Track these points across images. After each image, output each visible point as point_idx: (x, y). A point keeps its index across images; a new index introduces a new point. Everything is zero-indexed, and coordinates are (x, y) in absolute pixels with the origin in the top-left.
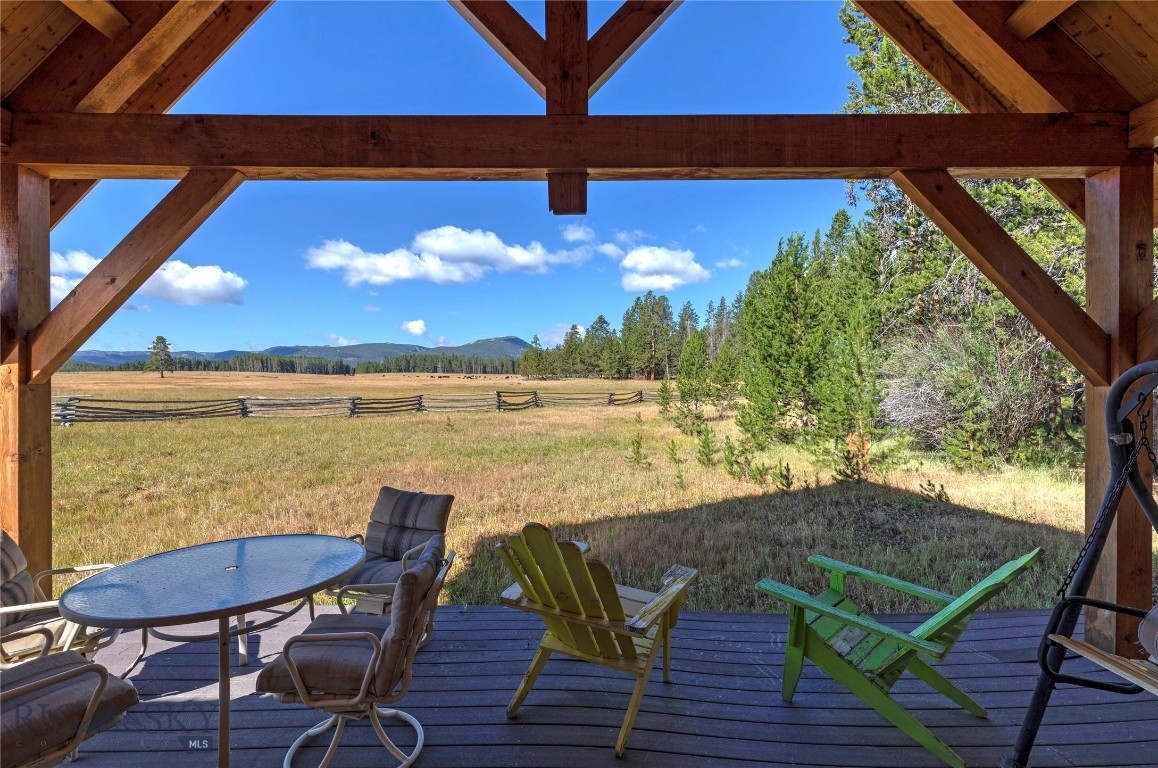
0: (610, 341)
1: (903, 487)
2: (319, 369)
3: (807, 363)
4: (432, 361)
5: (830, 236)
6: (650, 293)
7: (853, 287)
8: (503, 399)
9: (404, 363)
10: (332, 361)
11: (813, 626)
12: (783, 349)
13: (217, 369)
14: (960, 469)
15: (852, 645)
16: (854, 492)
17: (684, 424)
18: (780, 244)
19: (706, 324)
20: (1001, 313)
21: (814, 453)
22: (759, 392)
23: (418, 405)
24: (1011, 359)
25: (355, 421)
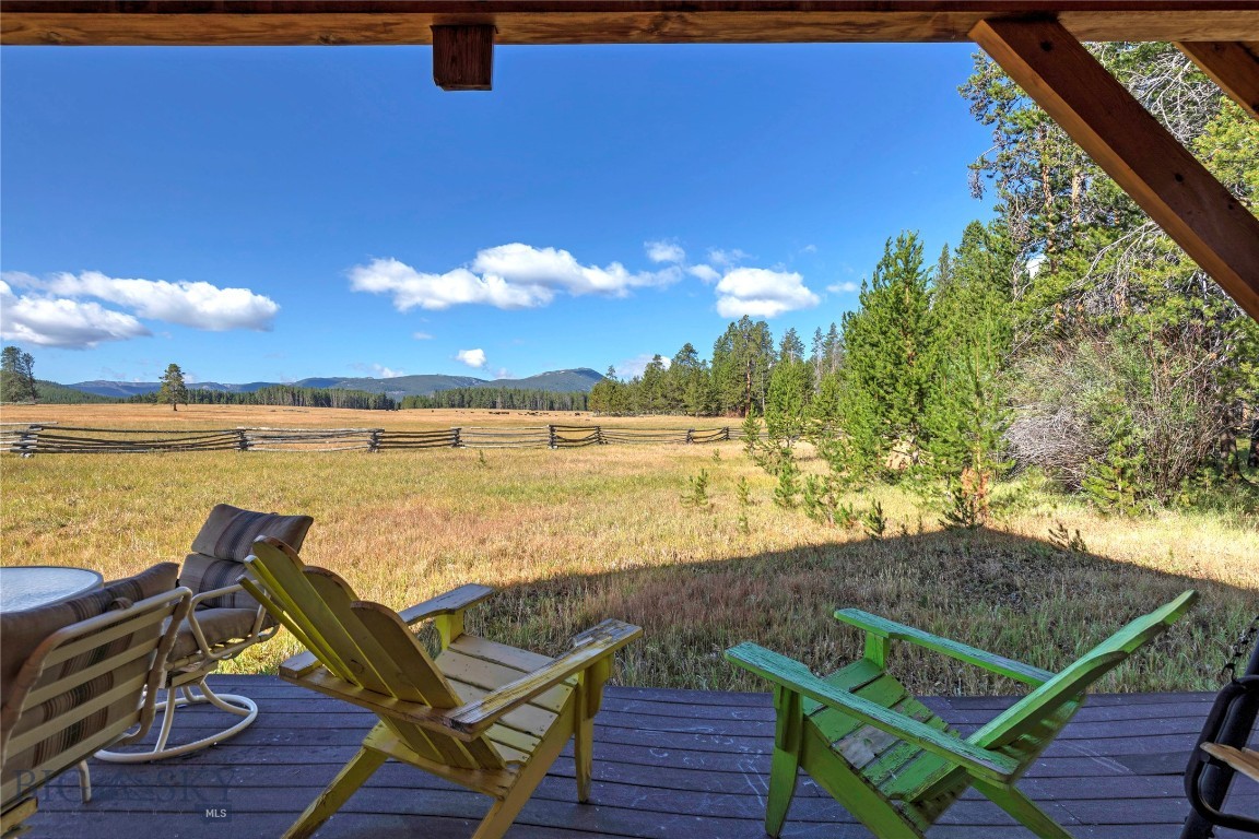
0: (697, 373)
1: (1029, 534)
2: (358, 403)
3: (917, 387)
4: (491, 395)
5: (960, 252)
6: (746, 317)
7: (980, 300)
8: (556, 434)
9: (457, 397)
10: (374, 394)
11: (812, 718)
12: (888, 369)
13: (241, 403)
14: (1104, 514)
15: (879, 749)
16: (965, 540)
17: (768, 461)
18: (887, 245)
19: (813, 353)
20: (1159, 322)
21: (921, 493)
22: (859, 423)
23: (455, 439)
24: (1173, 380)
25: (375, 456)
